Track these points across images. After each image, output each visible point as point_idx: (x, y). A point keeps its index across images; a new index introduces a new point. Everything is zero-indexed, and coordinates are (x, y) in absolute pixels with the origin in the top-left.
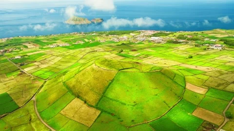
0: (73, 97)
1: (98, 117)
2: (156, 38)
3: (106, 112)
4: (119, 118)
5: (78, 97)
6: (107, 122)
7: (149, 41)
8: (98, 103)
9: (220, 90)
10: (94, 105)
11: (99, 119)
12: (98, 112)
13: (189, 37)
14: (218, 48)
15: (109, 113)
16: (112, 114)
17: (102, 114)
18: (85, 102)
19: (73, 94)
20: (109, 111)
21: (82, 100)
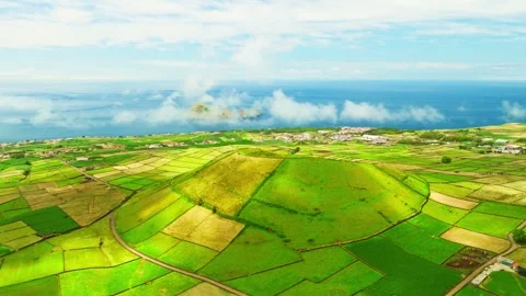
0: (191, 205)
1: (239, 234)
2: (374, 137)
3: (255, 225)
4: (282, 237)
5: (200, 205)
6: (256, 244)
7: (359, 142)
8: (240, 212)
9: (506, 204)
10: (232, 214)
11: (242, 237)
12: (240, 227)
13: (447, 135)
14: (513, 152)
15: (262, 228)
16: (267, 230)
17: (247, 230)
18: (215, 211)
19: (190, 200)
20: (262, 223)
21: (208, 208)
